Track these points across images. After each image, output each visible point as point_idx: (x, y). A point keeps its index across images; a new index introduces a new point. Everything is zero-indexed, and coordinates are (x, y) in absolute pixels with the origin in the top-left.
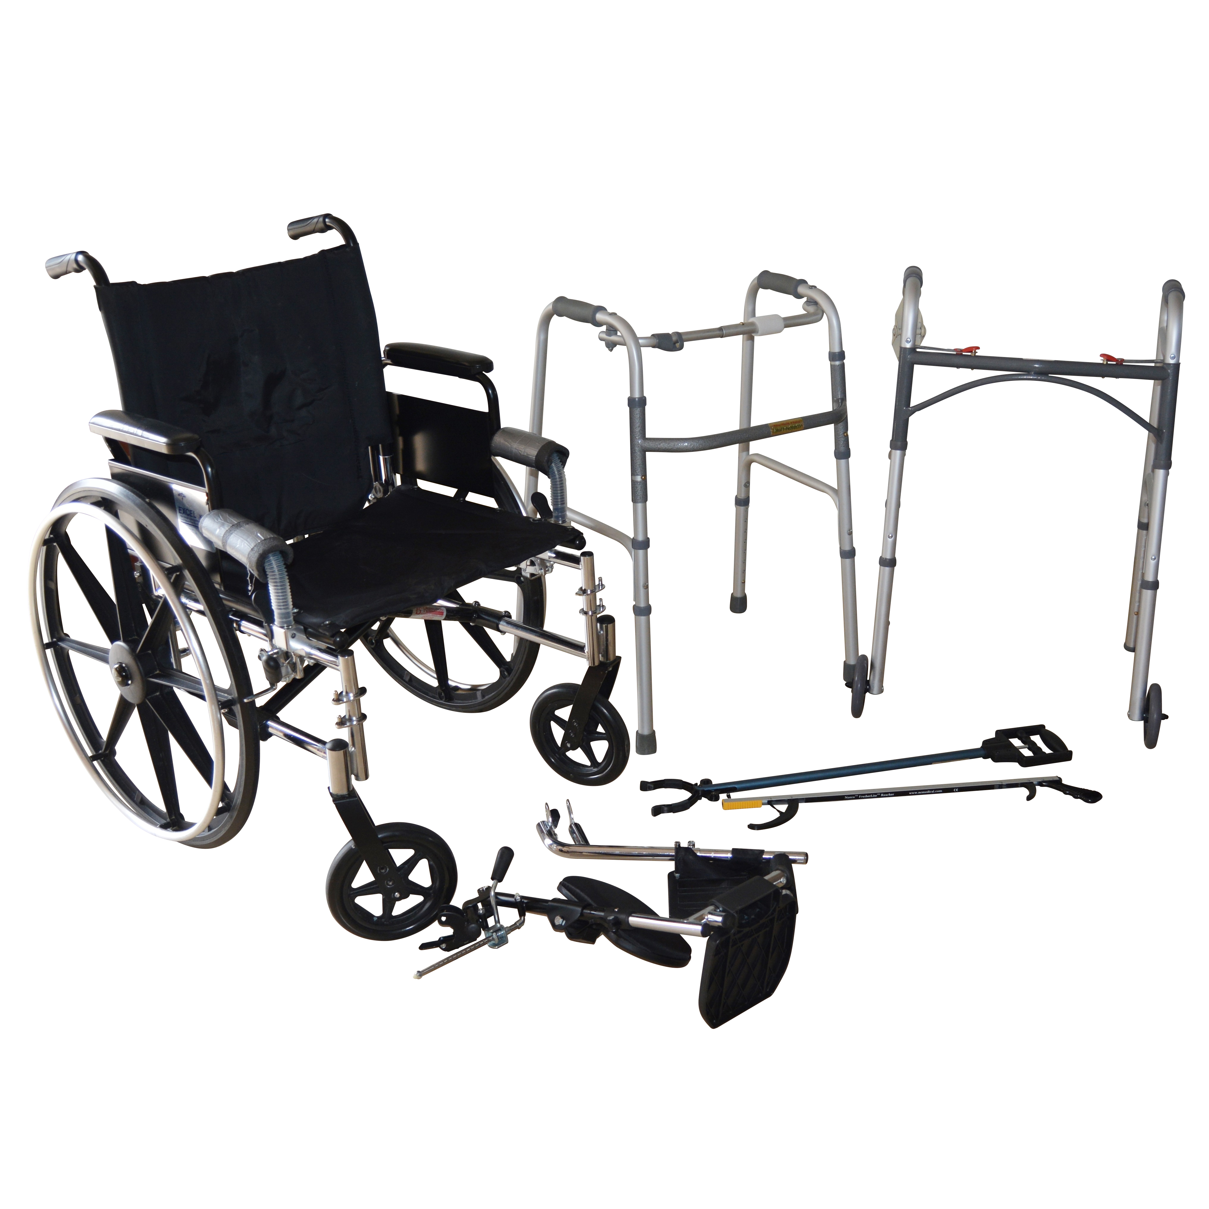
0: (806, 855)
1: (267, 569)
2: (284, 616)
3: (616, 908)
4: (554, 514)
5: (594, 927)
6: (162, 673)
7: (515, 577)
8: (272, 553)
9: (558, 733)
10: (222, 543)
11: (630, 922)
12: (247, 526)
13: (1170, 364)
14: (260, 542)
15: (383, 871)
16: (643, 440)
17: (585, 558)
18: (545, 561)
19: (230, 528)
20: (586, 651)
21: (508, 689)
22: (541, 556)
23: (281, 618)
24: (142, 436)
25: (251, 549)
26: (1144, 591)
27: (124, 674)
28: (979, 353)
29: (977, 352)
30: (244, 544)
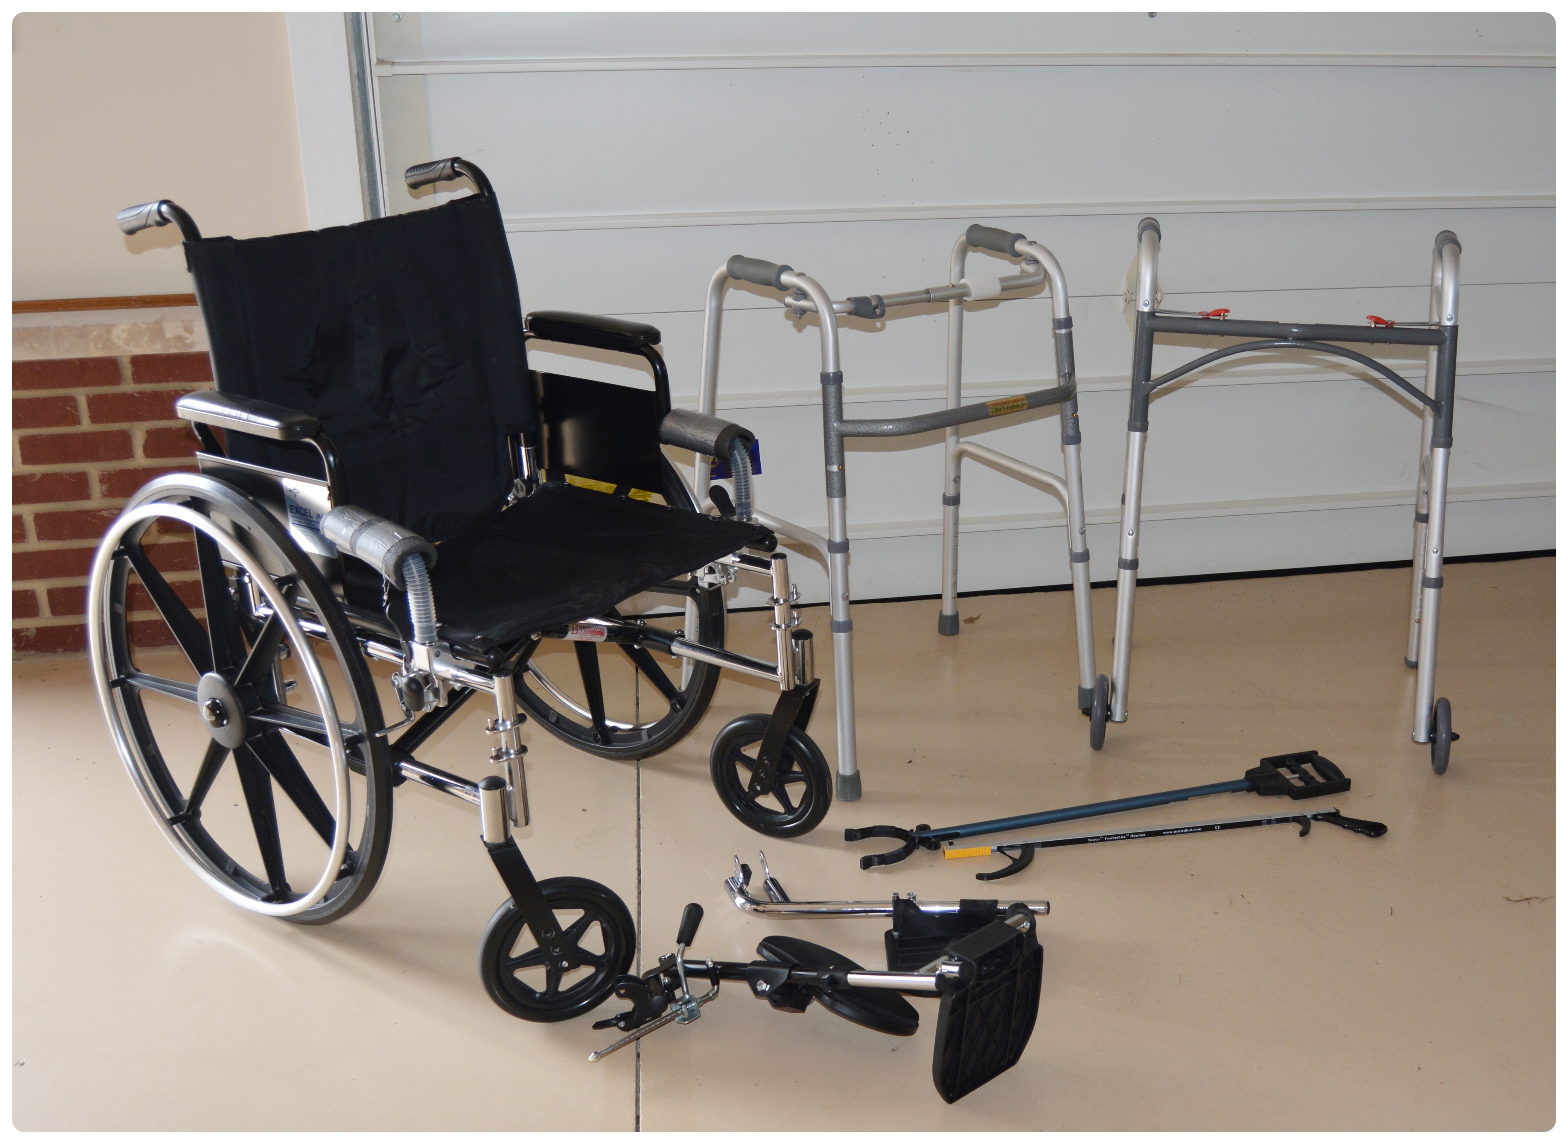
0: (1048, 904)
1: (405, 574)
2: (426, 630)
3: (831, 966)
4: (737, 511)
5: (804, 991)
6: (266, 710)
7: (691, 589)
8: (412, 556)
9: (745, 776)
10: (350, 545)
11: (848, 980)
12: (380, 524)
13: (1447, 326)
14: (398, 542)
15: (549, 935)
16: (839, 423)
17: (777, 560)
18: (728, 567)
19: (360, 526)
20: (779, 673)
21: (681, 725)
22: (723, 560)
23: (422, 633)
24: (247, 420)
25: (387, 550)
26: (1426, 590)
27: (218, 712)
28: (1229, 316)
29: (1227, 316)
30: (378, 545)
